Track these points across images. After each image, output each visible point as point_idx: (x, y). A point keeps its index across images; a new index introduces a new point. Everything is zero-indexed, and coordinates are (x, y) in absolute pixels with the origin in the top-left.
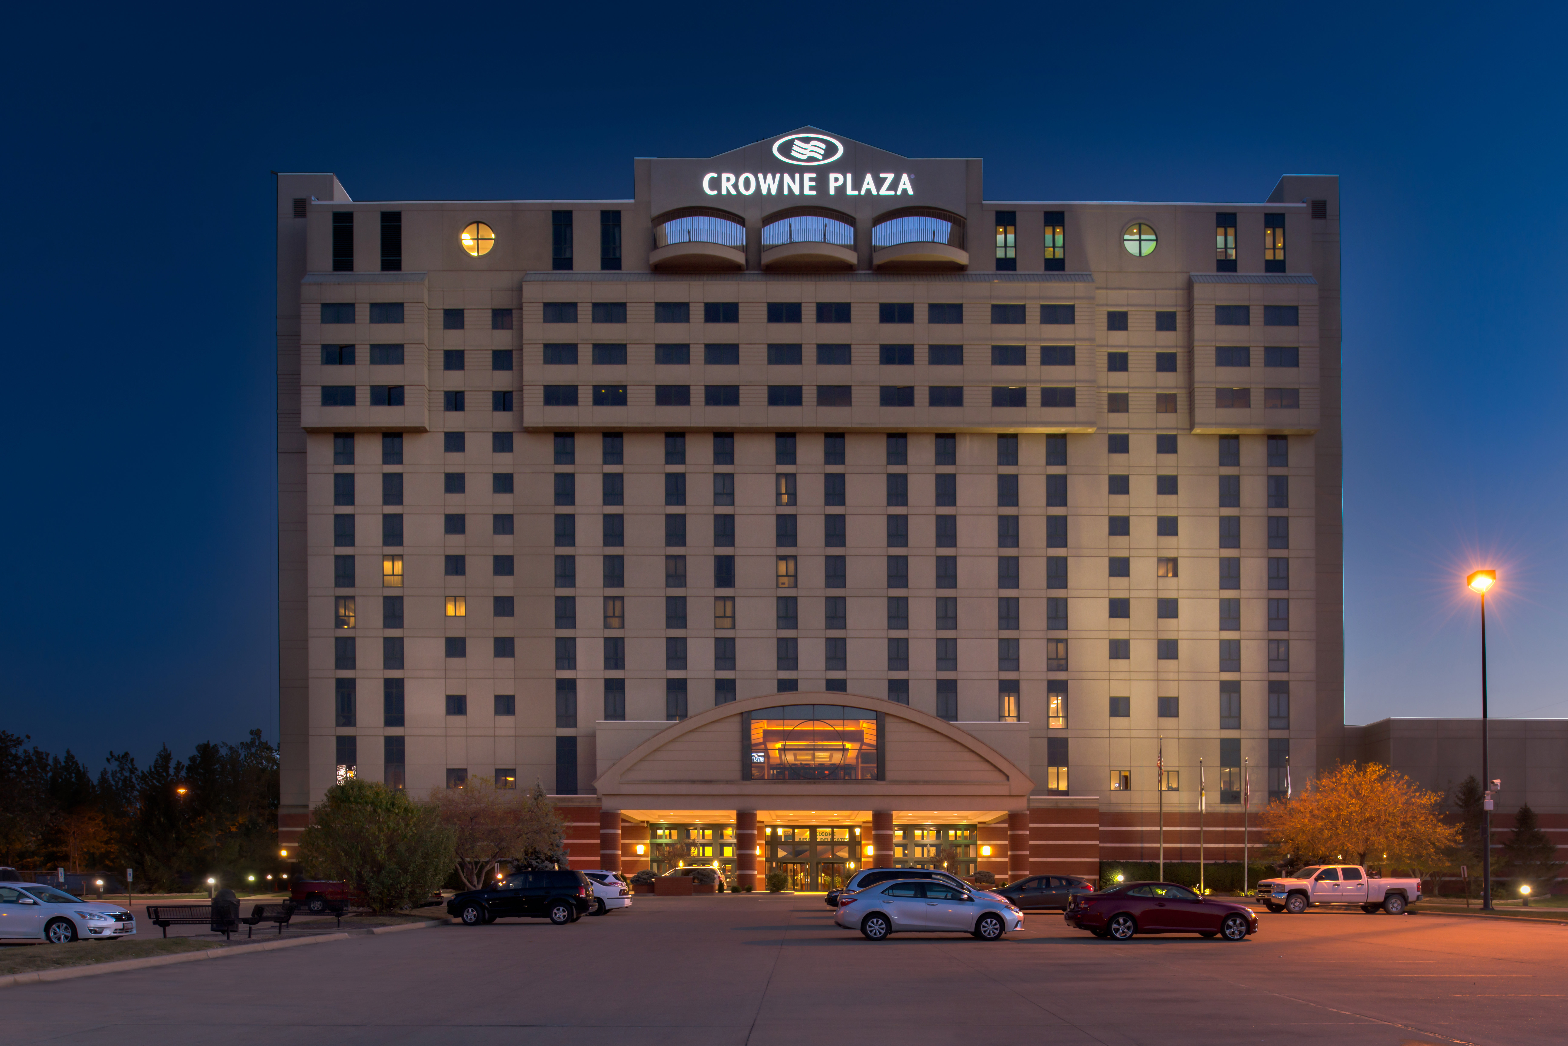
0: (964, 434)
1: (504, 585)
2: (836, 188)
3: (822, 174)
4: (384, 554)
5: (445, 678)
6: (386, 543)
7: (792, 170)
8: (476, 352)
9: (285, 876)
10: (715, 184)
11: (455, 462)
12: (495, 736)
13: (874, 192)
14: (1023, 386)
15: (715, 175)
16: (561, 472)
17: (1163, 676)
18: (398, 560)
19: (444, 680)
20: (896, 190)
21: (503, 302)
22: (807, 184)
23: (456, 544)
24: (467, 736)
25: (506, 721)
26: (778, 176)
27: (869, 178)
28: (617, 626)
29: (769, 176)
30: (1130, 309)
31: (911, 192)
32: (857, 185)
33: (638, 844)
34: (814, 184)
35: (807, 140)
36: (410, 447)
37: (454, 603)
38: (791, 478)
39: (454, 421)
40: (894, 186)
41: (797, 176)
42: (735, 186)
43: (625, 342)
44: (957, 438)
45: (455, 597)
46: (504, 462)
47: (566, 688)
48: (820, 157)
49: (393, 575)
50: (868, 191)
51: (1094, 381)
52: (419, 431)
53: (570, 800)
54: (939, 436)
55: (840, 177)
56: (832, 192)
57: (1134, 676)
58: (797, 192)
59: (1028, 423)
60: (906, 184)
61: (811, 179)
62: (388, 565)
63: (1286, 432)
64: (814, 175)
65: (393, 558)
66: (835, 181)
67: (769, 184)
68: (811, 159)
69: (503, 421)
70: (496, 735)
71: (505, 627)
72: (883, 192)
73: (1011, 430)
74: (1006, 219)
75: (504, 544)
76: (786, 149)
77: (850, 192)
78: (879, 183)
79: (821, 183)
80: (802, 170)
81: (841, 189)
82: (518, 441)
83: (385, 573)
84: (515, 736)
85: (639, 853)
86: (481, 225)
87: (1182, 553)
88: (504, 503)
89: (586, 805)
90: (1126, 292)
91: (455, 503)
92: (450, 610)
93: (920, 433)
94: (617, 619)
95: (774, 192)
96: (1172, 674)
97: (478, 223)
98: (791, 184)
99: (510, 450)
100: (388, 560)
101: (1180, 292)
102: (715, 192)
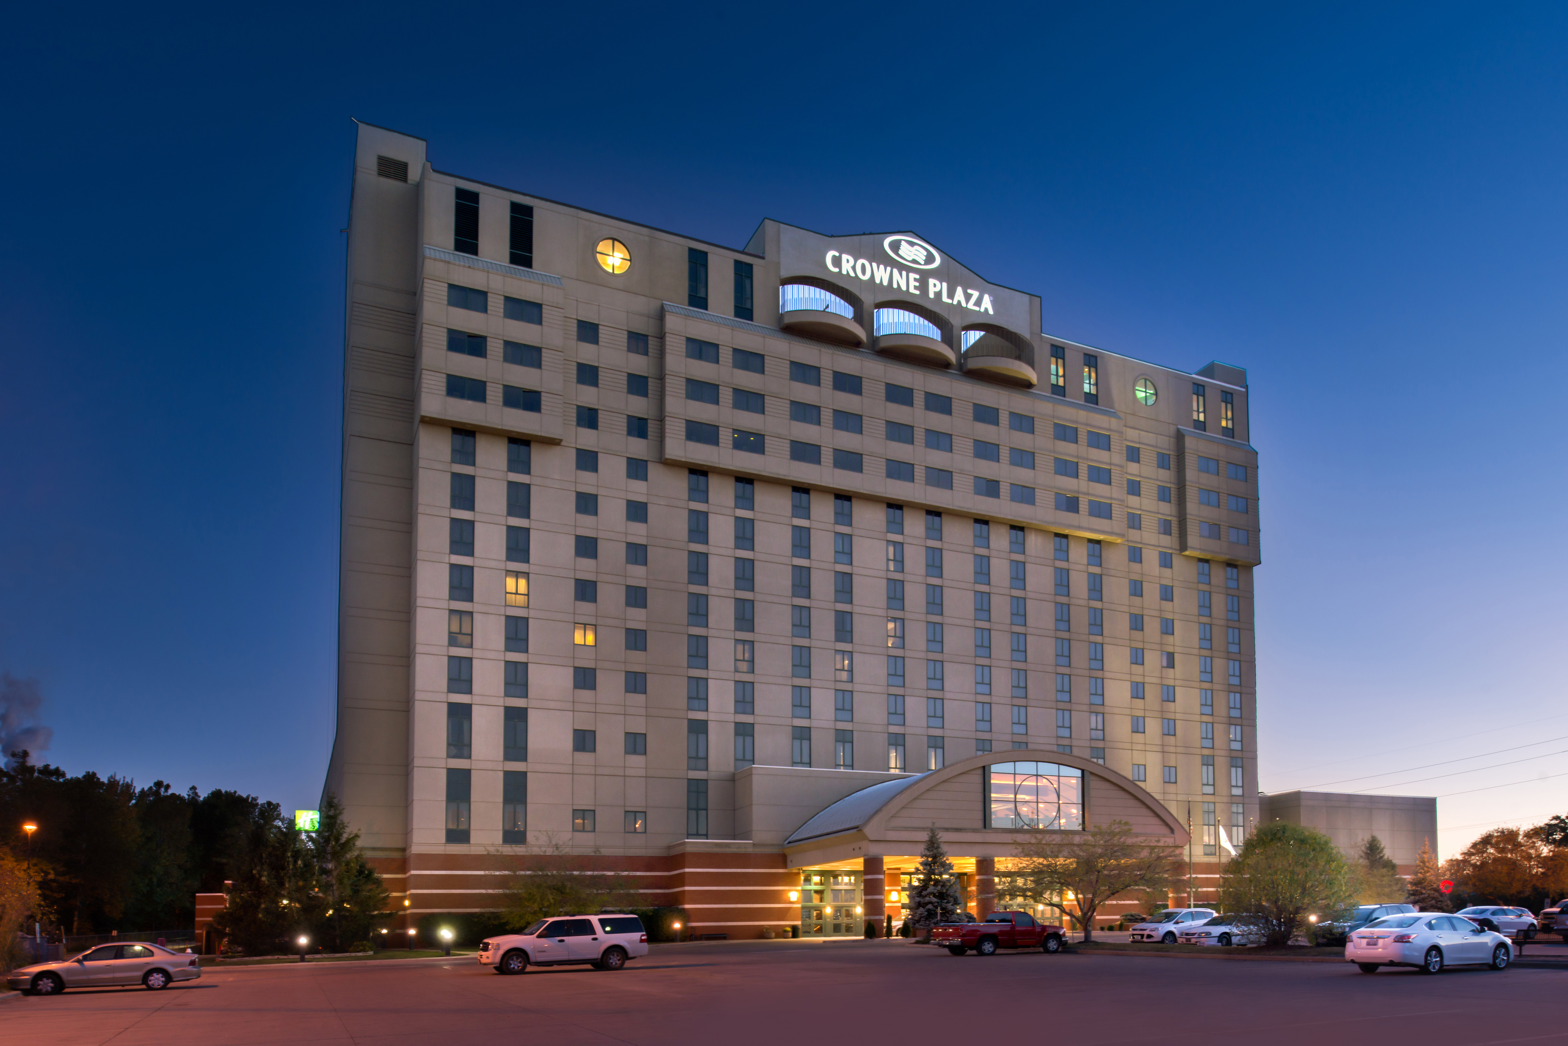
0: (1031, 528)
1: (637, 618)
2: (935, 293)
3: (924, 277)
4: (508, 569)
5: (573, 711)
6: (510, 557)
7: (901, 267)
8: (611, 371)
9: (384, 931)
10: (837, 262)
11: (587, 482)
12: (625, 776)
13: (964, 304)
14: (1076, 495)
15: (837, 254)
16: (696, 509)
17: (1167, 749)
18: (523, 577)
19: (571, 713)
20: (980, 306)
21: (641, 326)
22: (913, 284)
23: (586, 568)
24: (595, 775)
25: (636, 761)
26: (889, 269)
27: (959, 290)
28: (745, 670)
29: (882, 267)
30: (1141, 446)
31: (991, 312)
32: (951, 295)
33: (790, 890)
34: (917, 284)
35: (912, 244)
36: (538, 457)
37: (583, 632)
38: (899, 546)
39: (587, 438)
40: (978, 303)
41: (904, 273)
42: (854, 268)
43: (763, 393)
44: (1026, 530)
45: (585, 625)
46: (638, 490)
47: (699, 728)
48: (923, 262)
49: (517, 593)
50: (959, 302)
51: (1123, 501)
52: (552, 442)
53: (728, 845)
54: (1013, 527)
55: (938, 283)
56: (931, 295)
57: (1148, 748)
58: (904, 288)
59: (1080, 528)
60: (987, 303)
61: (915, 280)
62: (510, 583)
63: (1239, 563)
64: (917, 277)
65: (517, 574)
66: (935, 286)
67: (882, 275)
68: (914, 261)
69: (638, 448)
70: (627, 774)
71: (637, 661)
72: (971, 306)
73: (1066, 532)
74: (1058, 352)
75: (637, 575)
76: (895, 246)
77: (945, 299)
78: (968, 297)
79: (923, 286)
80: (909, 270)
81: (939, 294)
82: (654, 470)
83: (507, 591)
84: (646, 777)
85: (792, 900)
86: (616, 243)
87: (1177, 649)
88: (638, 532)
89: (742, 851)
90: (1137, 431)
91: (587, 525)
92: (578, 638)
93: (1000, 522)
94: (745, 664)
95: (885, 283)
96: (1172, 748)
97: (614, 239)
98: (900, 280)
99: (645, 478)
100: (511, 576)
101: (1172, 439)
102: (836, 270)
